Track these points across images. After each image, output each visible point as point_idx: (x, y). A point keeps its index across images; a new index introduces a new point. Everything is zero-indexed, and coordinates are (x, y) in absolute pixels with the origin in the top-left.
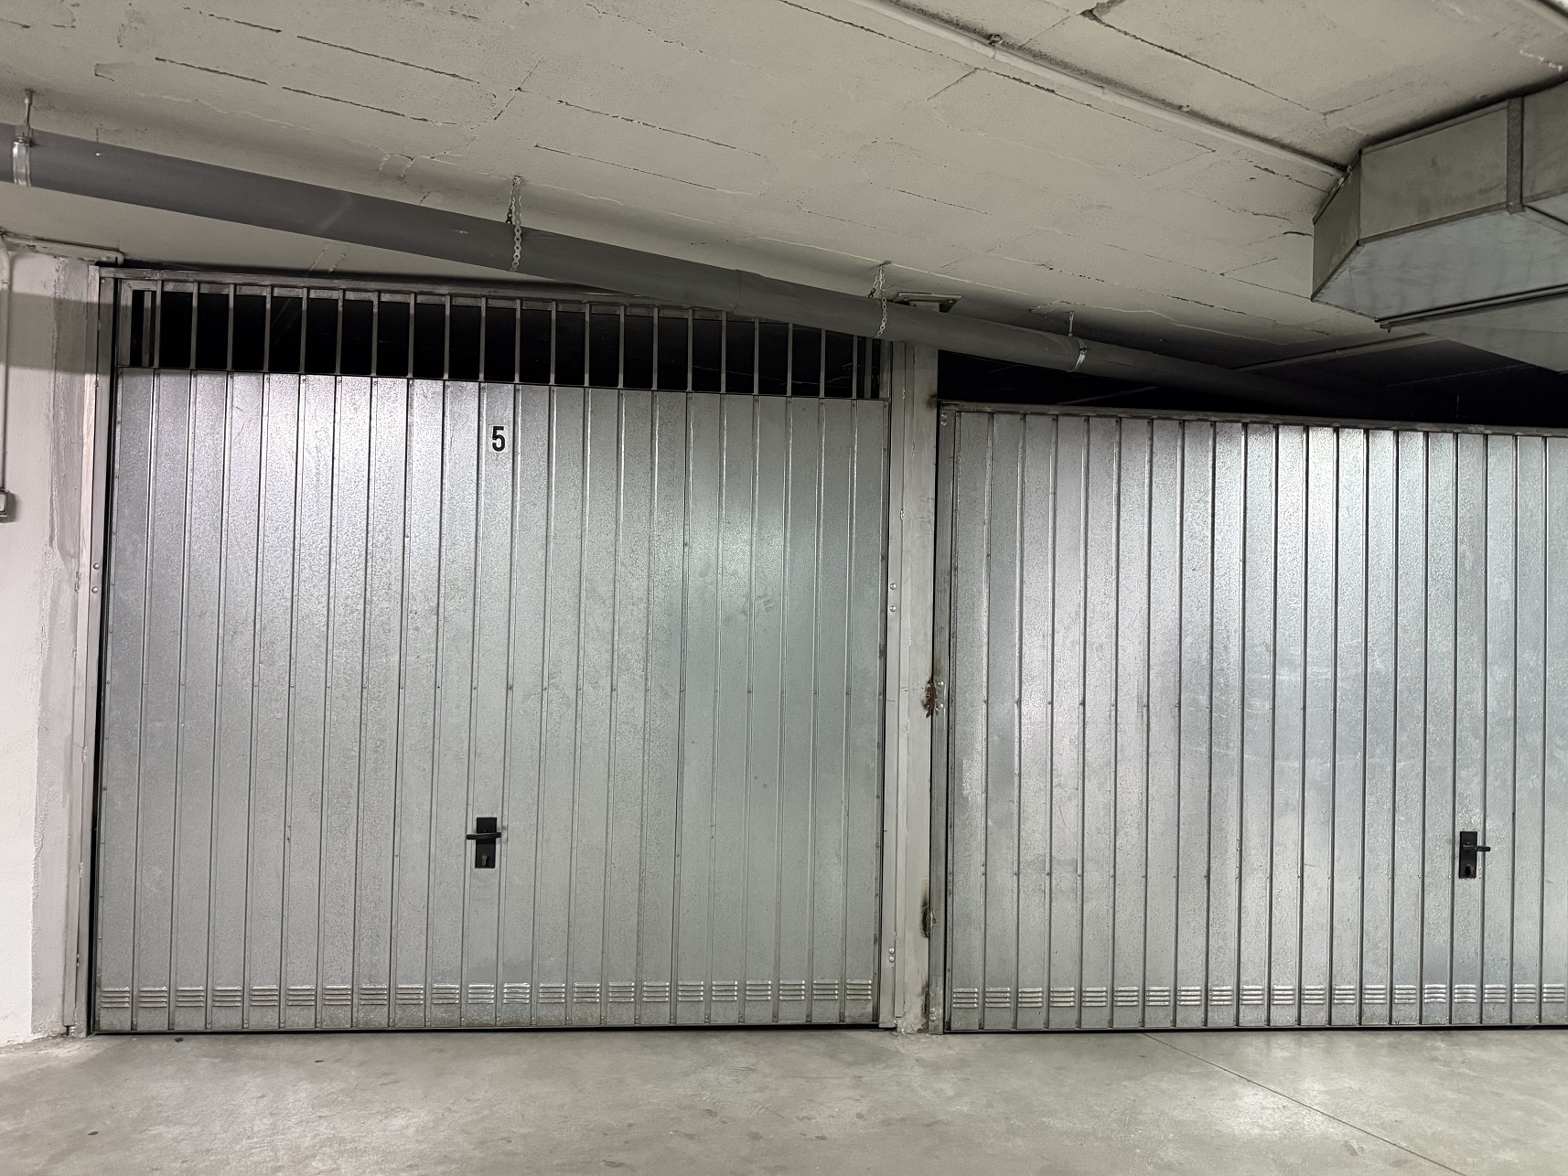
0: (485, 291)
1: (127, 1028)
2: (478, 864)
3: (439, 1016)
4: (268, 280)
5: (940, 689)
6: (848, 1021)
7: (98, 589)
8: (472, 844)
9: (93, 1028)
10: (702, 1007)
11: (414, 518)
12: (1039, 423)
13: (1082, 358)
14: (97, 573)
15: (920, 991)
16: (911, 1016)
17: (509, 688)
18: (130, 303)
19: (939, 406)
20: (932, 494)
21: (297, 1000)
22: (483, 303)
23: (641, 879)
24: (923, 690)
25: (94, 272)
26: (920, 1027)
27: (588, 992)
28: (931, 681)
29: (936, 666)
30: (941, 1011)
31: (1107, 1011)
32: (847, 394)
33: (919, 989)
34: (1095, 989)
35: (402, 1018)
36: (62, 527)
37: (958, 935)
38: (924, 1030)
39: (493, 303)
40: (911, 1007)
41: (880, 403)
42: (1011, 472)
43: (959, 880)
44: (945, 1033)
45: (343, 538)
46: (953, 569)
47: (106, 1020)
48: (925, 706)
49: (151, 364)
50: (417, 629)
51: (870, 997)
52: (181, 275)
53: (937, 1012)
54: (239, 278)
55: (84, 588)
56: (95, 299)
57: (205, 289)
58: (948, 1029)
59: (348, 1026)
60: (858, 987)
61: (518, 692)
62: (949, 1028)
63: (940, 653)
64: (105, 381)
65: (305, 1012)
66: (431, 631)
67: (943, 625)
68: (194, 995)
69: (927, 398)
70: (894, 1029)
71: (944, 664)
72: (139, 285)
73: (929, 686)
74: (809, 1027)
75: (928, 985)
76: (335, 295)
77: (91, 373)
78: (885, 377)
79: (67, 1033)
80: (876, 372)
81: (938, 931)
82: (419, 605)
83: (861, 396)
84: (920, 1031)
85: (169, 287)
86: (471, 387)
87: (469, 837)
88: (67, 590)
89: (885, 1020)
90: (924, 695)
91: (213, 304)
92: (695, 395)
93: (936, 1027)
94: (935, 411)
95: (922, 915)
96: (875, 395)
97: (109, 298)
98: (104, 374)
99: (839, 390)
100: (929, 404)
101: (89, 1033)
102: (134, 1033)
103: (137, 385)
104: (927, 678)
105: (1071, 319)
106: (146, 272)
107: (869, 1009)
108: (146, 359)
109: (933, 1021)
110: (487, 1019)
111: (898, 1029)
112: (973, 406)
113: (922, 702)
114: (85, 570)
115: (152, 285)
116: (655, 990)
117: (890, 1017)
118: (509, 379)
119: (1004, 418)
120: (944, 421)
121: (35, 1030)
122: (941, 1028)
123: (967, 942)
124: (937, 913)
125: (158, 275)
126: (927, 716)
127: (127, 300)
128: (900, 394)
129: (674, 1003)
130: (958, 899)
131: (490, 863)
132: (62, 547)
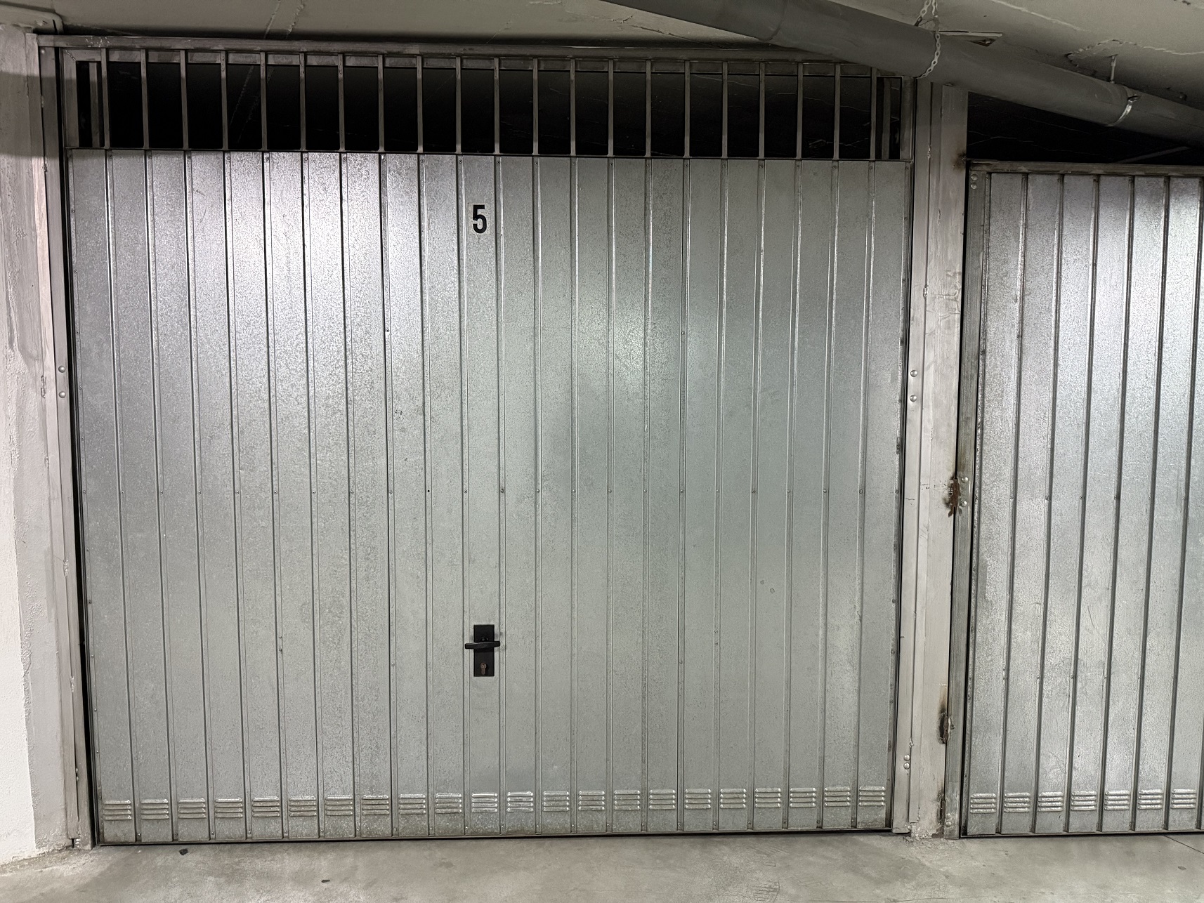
0: (460, 49)
1: (132, 839)
2: (477, 673)
3: (443, 825)
4: (220, 44)
5: (964, 485)
6: (860, 827)
7: (66, 393)
8: (470, 654)
9: (97, 839)
10: (710, 815)
11: (394, 311)
12: (1079, 185)
13: (1129, 109)
14: (63, 376)
15: (936, 796)
16: (925, 822)
17: (502, 491)
18: (74, 76)
19: (968, 167)
20: (959, 268)
21: (299, 811)
22: (457, 64)
23: (645, 686)
24: (946, 487)
25: (33, 41)
26: (935, 832)
27: (593, 800)
28: (955, 477)
29: (961, 461)
30: (957, 816)
31: (1128, 815)
32: (865, 156)
33: (934, 795)
34: (1118, 792)
35: (404, 828)
36: (22, 328)
37: (977, 741)
38: (939, 834)
39: (470, 64)
40: (926, 813)
41: (901, 165)
42: (1047, 241)
43: (980, 685)
44: (960, 838)
45: (319, 333)
46: (982, 352)
47: (109, 832)
48: (947, 504)
49: (102, 144)
50: (403, 430)
51: (883, 804)
52: (126, 41)
54: (188, 43)
55: (51, 394)
56: (36, 72)
57: (154, 57)
58: (963, 833)
59: (352, 836)
60: (871, 794)
61: (511, 495)
62: (965, 833)
63: (965, 447)
64: (54, 165)
65: (307, 823)
66: (418, 432)
67: (969, 416)
68: (195, 807)
69: (955, 157)
70: (909, 834)
71: (969, 457)
72: (83, 56)
73: (952, 482)
74: (820, 832)
75: (944, 791)
76: (296, 60)
77: (38, 155)
78: (907, 134)
79: (73, 845)
80: (896, 127)
81: (956, 736)
82: (405, 404)
83: (879, 157)
84: (934, 836)
85: (115, 57)
86: (448, 159)
87: (468, 647)
88: (33, 396)
89: (899, 824)
90: (946, 492)
91: (163, 74)
92: (694, 161)
93: (951, 832)
94: (964, 172)
95: (939, 722)
96: (895, 155)
97: (50, 71)
98: (52, 157)
99: (855, 150)
100: (957, 164)
101: (94, 845)
102: (138, 843)
103: (87, 167)
104: (951, 474)
105: (1114, 65)
106: (88, 39)
107: (882, 814)
108: (96, 139)
109: (947, 826)
110: (491, 827)
111: (913, 835)
112: (1006, 165)
113: (945, 499)
114: (50, 373)
115: (96, 55)
116: (662, 798)
117: (904, 822)
118: (488, 150)
119: (1040, 179)
120: (974, 184)
121: (39, 844)
122: (957, 833)
123: (986, 749)
124: (956, 720)
125: (101, 42)
126: (950, 515)
127: (70, 73)
128: (925, 153)
129: (681, 810)
130: (978, 704)
131: (490, 672)
132: (23, 349)
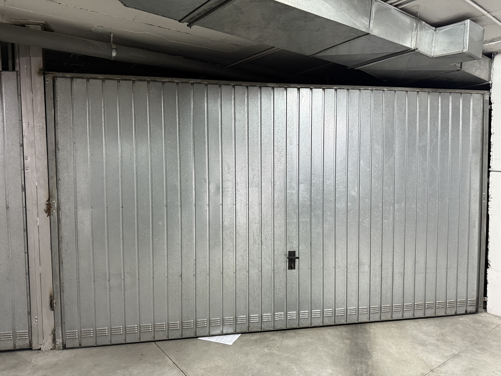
5: (53, 204)
6: (17, 348)
13: (114, 53)
15: (51, 333)
16: (48, 343)
19: (44, 74)
20: (44, 115)
24: (45, 205)
26: (52, 348)
28: (49, 200)
29: (51, 194)
30: (61, 340)
31: (137, 335)
33: (50, 332)
34: (131, 326)
38: (54, 349)
40: (47, 340)
43: (66, 285)
44: (63, 349)
48: (46, 212)
51: (27, 337)
53: (59, 341)
58: (65, 348)
60: (21, 334)
63: (52, 188)
67: (53, 175)
69: (38, 70)
70: (40, 349)
71: (55, 192)
73: (47, 203)
75: (54, 330)
78: (17, 61)
81: (57, 307)
83: (7, 70)
89: (35, 346)
90: (45, 207)
93: (59, 347)
94: (43, 77)
95: (50, 302)
100: (39, 73)
104: (47, 199)
105: (112, 36)
107: (28, 342)
109: (57, 345)
112: (62, 74)
113: (45, 210)
117: (37, 345)
119: (79, 80)
120: (48, 81)
122: (61, 347)
123: (71, 311)
124: (57, 300)
126: (48, 216)
128: (24, 69)
130: (66, 294)
